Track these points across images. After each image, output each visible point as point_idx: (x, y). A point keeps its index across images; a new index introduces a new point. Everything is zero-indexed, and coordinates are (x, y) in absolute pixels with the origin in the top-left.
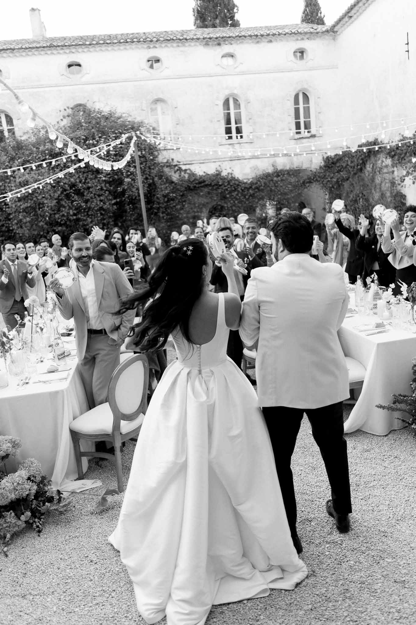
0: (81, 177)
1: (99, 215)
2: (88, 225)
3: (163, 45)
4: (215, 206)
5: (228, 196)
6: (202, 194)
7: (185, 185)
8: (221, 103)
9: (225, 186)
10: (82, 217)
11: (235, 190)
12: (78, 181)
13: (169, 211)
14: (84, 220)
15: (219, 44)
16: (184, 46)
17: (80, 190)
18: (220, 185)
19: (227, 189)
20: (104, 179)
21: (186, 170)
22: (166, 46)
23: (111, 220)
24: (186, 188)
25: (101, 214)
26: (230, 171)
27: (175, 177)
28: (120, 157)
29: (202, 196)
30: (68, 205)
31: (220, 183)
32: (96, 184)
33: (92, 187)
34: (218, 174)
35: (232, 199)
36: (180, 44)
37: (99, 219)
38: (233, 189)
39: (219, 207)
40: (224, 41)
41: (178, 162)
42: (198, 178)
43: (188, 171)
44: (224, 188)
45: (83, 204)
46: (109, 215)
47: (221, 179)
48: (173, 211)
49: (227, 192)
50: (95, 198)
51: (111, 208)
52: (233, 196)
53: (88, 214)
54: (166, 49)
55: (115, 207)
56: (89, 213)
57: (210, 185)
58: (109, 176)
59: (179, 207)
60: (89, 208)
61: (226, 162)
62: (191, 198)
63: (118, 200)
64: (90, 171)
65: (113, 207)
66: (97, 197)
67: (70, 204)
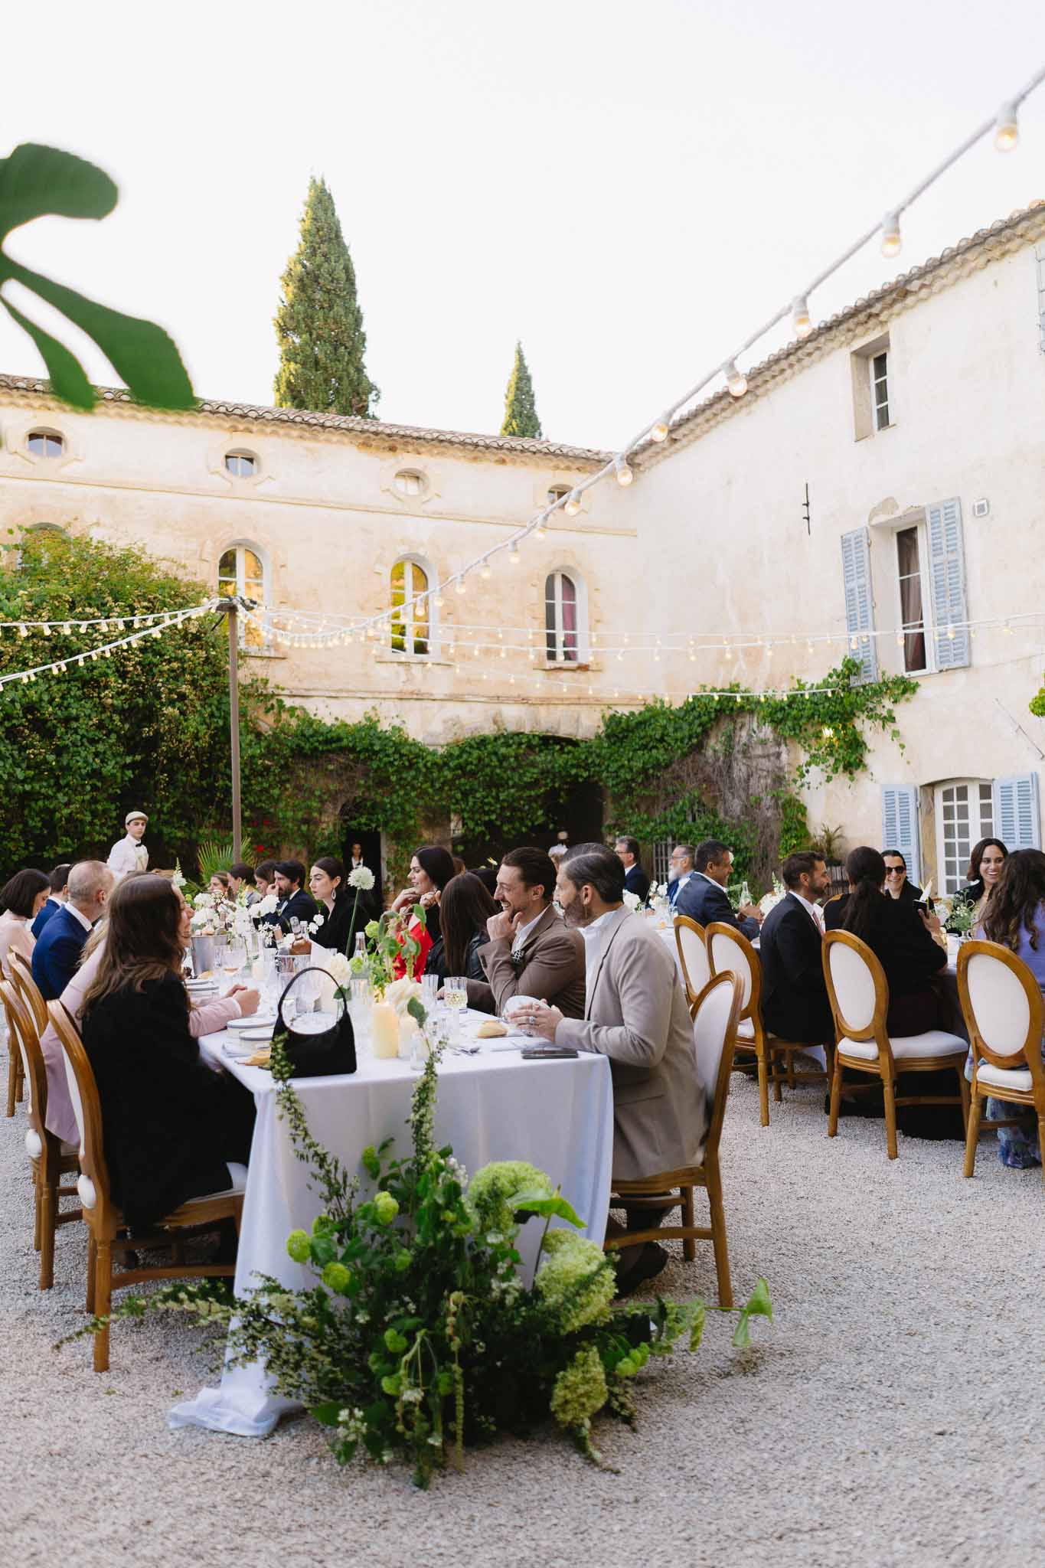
0: (55, 688)
1: (88, 788)
2: (55, 810)
3: (268, 430)
4: (358, 800)
5: (393, 778)
6: (331, 767)
7: (292, 742)
8: (387, 572)
9: (388, 756)
10: (43, 790)
11: (411, 766)
12: (46, 698)
13: (252, 799)
14: (47, 797)
15: (393, 449)
16: (315, 438)
17: (46, 721)
18: (376, 753)
19: (391, 763)
20: (110, 701)
21: (292, 709)
22: (274, 432)
23: (113, 807)
24: (292, 750)
25: (94, 788)
26: (397, 722)
27: (266, 723)
28: (154, 655)
29: (329, 774)
30: (12, 755)
31: (377, 748)
32: (88, 712)
33: (77, 719)
34: (371, 726)
35: (403, 787)
36: (307, 434)
37: (87, 797)
38: (407, 763)
39: (369, 804)
40: (406, 444)
41: (277, 687)
42: (323, 730)
43: (298, 712)
44: (386, 759)
45: (51, 758)
46: (110, 790)
47: (379, 738)
48: (260, 801)
49: (391, 770)
50: (83, 744)
51: (119, 774)
52: (405, 779)
53: (57, 784)
54: (274, 439)
55: (129, 773)
56: (62, 782)
57: (352, 750)
58: (123, 697)
59: (276, 792)
60: (66, 769)
61: (390, 703)
62: (302, 775)
63: (138, 758)
64: (76, 680)
65: (123, 773)
66: (86, 744)
67: (16, 753)
